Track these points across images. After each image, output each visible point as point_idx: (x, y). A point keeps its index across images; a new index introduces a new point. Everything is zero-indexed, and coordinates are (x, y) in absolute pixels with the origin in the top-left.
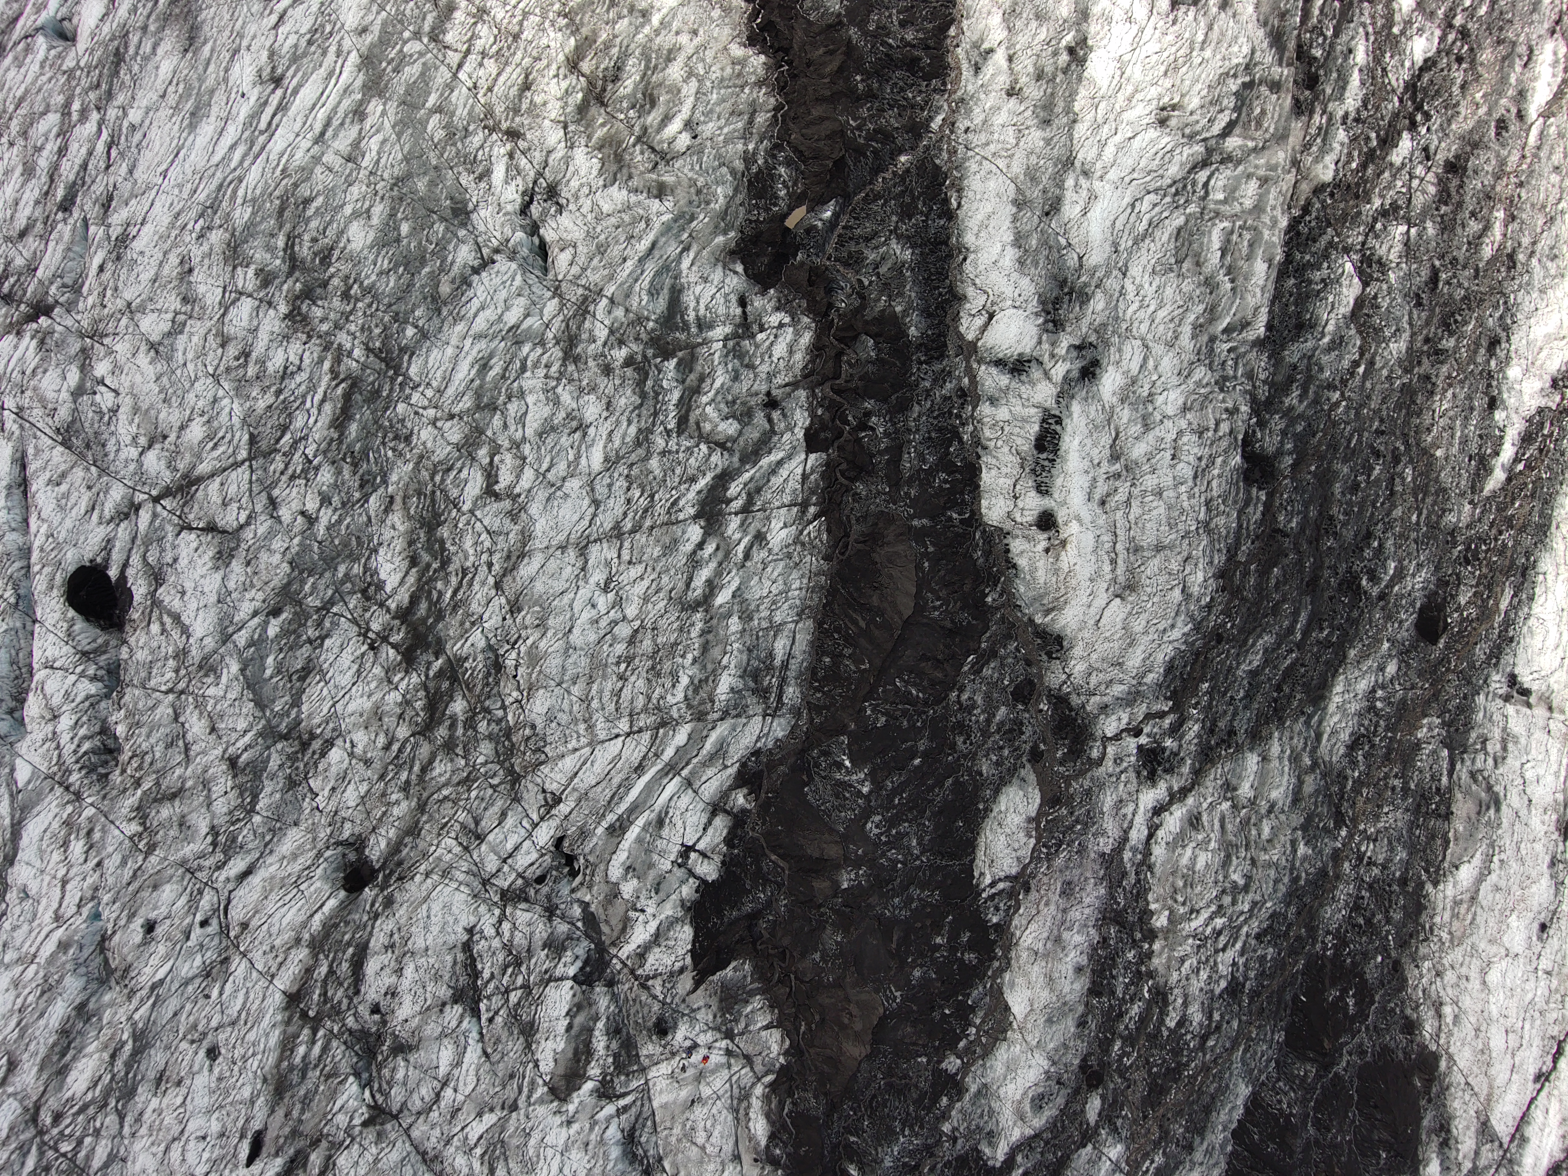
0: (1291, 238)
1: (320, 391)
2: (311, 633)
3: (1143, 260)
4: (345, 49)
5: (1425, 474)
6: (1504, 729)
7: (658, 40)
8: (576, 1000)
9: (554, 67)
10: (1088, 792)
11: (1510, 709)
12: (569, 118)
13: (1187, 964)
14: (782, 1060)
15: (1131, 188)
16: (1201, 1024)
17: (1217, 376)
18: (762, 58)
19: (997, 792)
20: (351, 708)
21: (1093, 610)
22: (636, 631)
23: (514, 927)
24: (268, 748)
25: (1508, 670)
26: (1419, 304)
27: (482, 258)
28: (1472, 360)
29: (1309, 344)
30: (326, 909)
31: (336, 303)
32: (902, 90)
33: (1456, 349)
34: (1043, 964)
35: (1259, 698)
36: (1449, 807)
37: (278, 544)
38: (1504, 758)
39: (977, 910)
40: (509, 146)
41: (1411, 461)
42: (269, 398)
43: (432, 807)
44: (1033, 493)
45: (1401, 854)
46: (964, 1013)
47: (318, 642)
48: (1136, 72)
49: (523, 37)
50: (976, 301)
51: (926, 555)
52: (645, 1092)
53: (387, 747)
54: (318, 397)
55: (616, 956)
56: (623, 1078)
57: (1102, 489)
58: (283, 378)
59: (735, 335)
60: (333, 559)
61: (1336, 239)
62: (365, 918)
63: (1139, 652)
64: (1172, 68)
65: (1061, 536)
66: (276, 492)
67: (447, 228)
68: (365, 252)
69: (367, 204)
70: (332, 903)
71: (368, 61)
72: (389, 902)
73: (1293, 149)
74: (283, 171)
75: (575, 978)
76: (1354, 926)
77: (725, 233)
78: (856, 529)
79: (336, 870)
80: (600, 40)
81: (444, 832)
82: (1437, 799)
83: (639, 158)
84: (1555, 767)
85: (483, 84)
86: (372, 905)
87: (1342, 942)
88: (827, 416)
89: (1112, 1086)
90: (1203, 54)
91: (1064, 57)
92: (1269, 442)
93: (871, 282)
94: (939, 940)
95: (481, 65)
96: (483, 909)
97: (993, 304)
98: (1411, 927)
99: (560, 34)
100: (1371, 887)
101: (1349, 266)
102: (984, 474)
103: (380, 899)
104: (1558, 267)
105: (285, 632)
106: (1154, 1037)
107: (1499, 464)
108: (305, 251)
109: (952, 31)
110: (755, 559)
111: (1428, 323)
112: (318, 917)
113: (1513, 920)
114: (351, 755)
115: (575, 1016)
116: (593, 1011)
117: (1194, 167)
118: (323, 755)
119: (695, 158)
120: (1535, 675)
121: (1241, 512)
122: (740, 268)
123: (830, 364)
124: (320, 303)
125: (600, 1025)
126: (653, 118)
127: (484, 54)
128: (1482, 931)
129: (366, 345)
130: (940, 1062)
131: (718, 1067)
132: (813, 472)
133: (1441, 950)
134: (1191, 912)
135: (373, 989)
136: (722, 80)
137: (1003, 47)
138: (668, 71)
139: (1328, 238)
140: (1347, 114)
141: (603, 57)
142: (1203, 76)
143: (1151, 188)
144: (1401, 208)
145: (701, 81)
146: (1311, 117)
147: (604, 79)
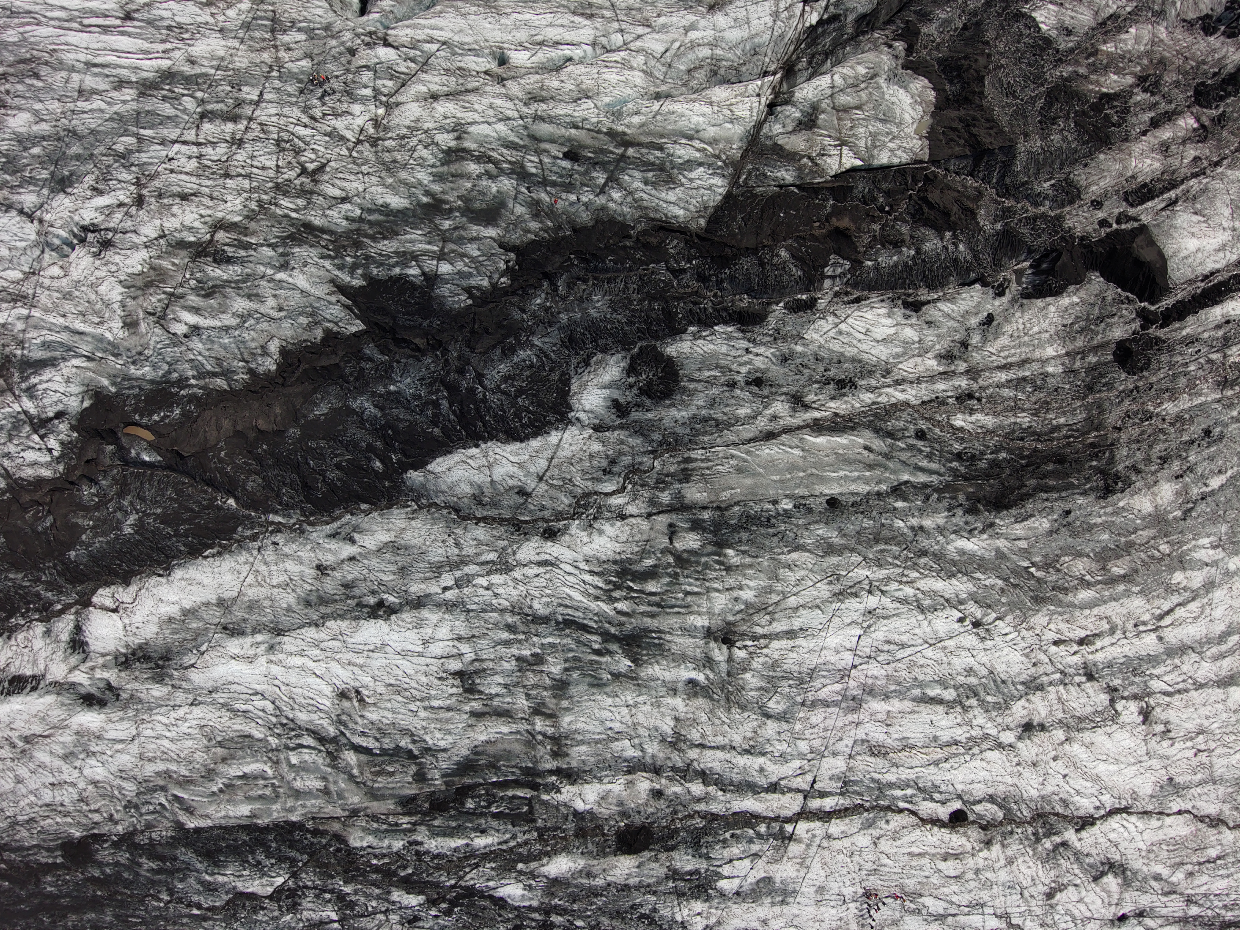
0: (283, 827)
3: (209, 716)
4: (172, 54)
7: (263, 283)
9: (209, 212)
12: (169, 237)
15: (269, 688)
17: (135, 800)
18: (274, 368)
27: (32, 213)
29: (199, 866)
32: (284, 483)
40: (127, 201)
48: (378, 661)
49: (228, 181)
50: (126, 595)
61: (300, 864)
64: (397, 689)
67: (46, 179)
68: (9, 130)
69: (45, 117)
71: (167, 75)
73: (366, 808)
74: (54, 50)
77: (114, 384)
80: (249, 239)
83: (153, 300)
85: (174, 164)
90: (421, 709)
91: (372, 600)
92: (105, 854)
95: (190, 157)
97: (126, 609)
99: (241, 207)
101: (280, 881)
109: (364, 506)
117: (314, 732)
119: (167, 342)
121: (38, 846)
122: (87, 404)
126: (193, 299)
127: (200, 157)
136: (243, 342)
137: (360, 550)
138: (239, 299)
139: (298, 856)
140: (421, 843)
141: (234, 246)
142: (400, 716)
143: (277, 703)
144: (353, 909)
145: (239, 327)
146: (404, 814)
147: (217, 252)
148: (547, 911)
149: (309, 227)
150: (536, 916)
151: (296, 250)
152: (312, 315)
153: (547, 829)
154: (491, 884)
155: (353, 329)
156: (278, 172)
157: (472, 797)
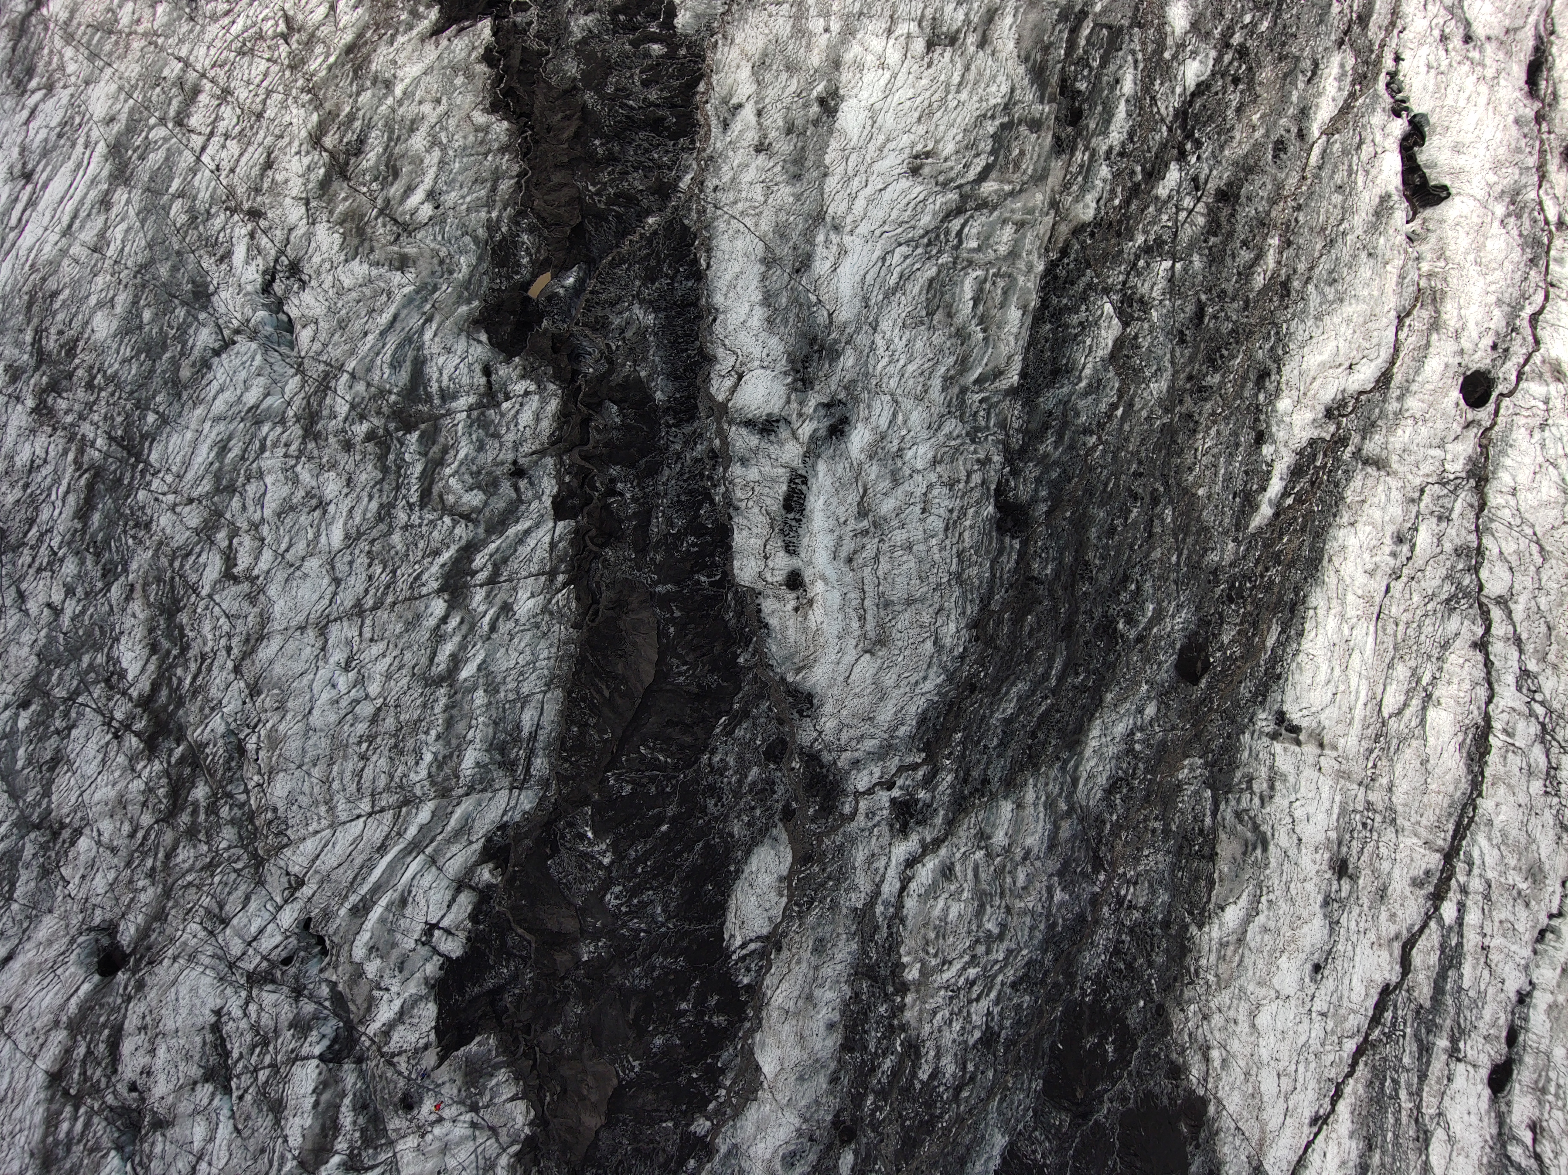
0: (1047, 283)
1: (65, 483)
2: (59, 723)
3: (894, 313)
4: (93, 139)
5: (1187, 514)
6: (1272, 768)
7: (401, 111)
8: (322, 1077)
9: (296, 143)
10: (840, 848)
11: (1278, 747)
12: (310, 195)
13: (939, 1016)
14: (527, 1130)
15: (882, 241)
16: (954, 1076)
17: (968, 427)
18: (505, 124)
19: (748, 852)
20: (97, 796)
21: (842, 667)
22: (379, 709)
23: (261, 1008)
24: (23, 837)
25: (1276, 707)
26: (1182, 341)
27: (224, 339)
28: (1239, 395)
29: (1065, 390)
30: (81, 993)
31: (81, 394)
32: (646, 151)
33: (1222, 385)
34: (794, 1022)
35: (1013, 745)
36: (1213, 848)
37: (26, 637)
38: (1271, 797)
39: (728, 972)
40: (249, 227)
41: (1171, 501)
42: (17, 493)
43: (177, 893)
44: (782, 553)
45: (1164, 897)
46: (713, 1076)
47: (65, 733)
48: (888, 120)
49: (266, 115)
50: (726, 362)
51: (672, 620)
52: (393, 1165)
53: (132, 835)
54: (63, 489)
55: (365, 1034)
56: (370, 1151)
57: (848, 546)
58: (30, 472)
59: (479, 405)
60: (78, 650)
61: (1096, 280)
62: (119, 1001)
63: (890, 705)
64: (926, 114)
65: (810, 595)
66: (24, 586)
67: (188, 312)
68: (109, 341)
69: (110, 296)
70: (86, 987)
71: (116, 149)
72: (140, 985)
73: (1052, 190)
74: (32, 266)
75: (321, 1057)
76: (1114, 971)
77: (469, 302)
78: (606, 596)
79: (89, 955)
80: (343, 114)
81: (189, 917)
82: (1201, 840)
83: (381, 231)
84: (1326, 805)
85: (226, 166)
86: (125, 988)
87: (1101, 986)
88: (575, 483)
89: (865, 1140)
90: (958, 96)
91: (815, 109)
92: (1023, 489)
93: (618, 347)
94: (684, 1006)
95: (224, 147)
96: (229, 991)
97: (742, 364)
98: (1175, 970)
99: (302, 111)
100: (1131, 931)
101: (1108, 308)
102: (735, 536)
103: (132, 983)
104: (1337, 291)
105: (34, 724)
106: (907, 1090)
107: (1266, 500)
108: (52, 344)
109: (701, 87)
110: (502, 630)
111: (1191, 360)
112: (74, 1001)
113: (1283, 962)
114: (99, 843)
115: (321, 1094)
116: (339, 1088)
117: (947, 215)
118: (73, 843)
119: (437, 229)
120: (1305, 712)
121: (994, 562)
122: (483, 337)
123: (577, 430)
124: (65, 395)
125: (347, 1101)
126: (396, 190)
127: (227, 136)
128: (1251, 973)
129: (108, 433)
130: (688, 1125)
131: (462, 1140)
132: (561, 539)
133: (1207, 993)
134: (943, 964)
135: (129, 1068)
136: (465, 148)
137: (752, 102)
138: (410, 141)
139: (1085, 279)
140: (1111, 148)
141: (346, 131)
142: (959, 120)
143: (902, 240)
144: (1166, 243)
145: (444, 149)
146: (1072, 154)
147: (347, 153)
148: (1225, 44)
149: (350, 49)
150: (1227, 58)
151: (373, 67)
152: (455, 70)
153: (1135, 16)
154: (1178, 90)
155: (487, 33)
156: (275, 62)
157: (1075, 80)
